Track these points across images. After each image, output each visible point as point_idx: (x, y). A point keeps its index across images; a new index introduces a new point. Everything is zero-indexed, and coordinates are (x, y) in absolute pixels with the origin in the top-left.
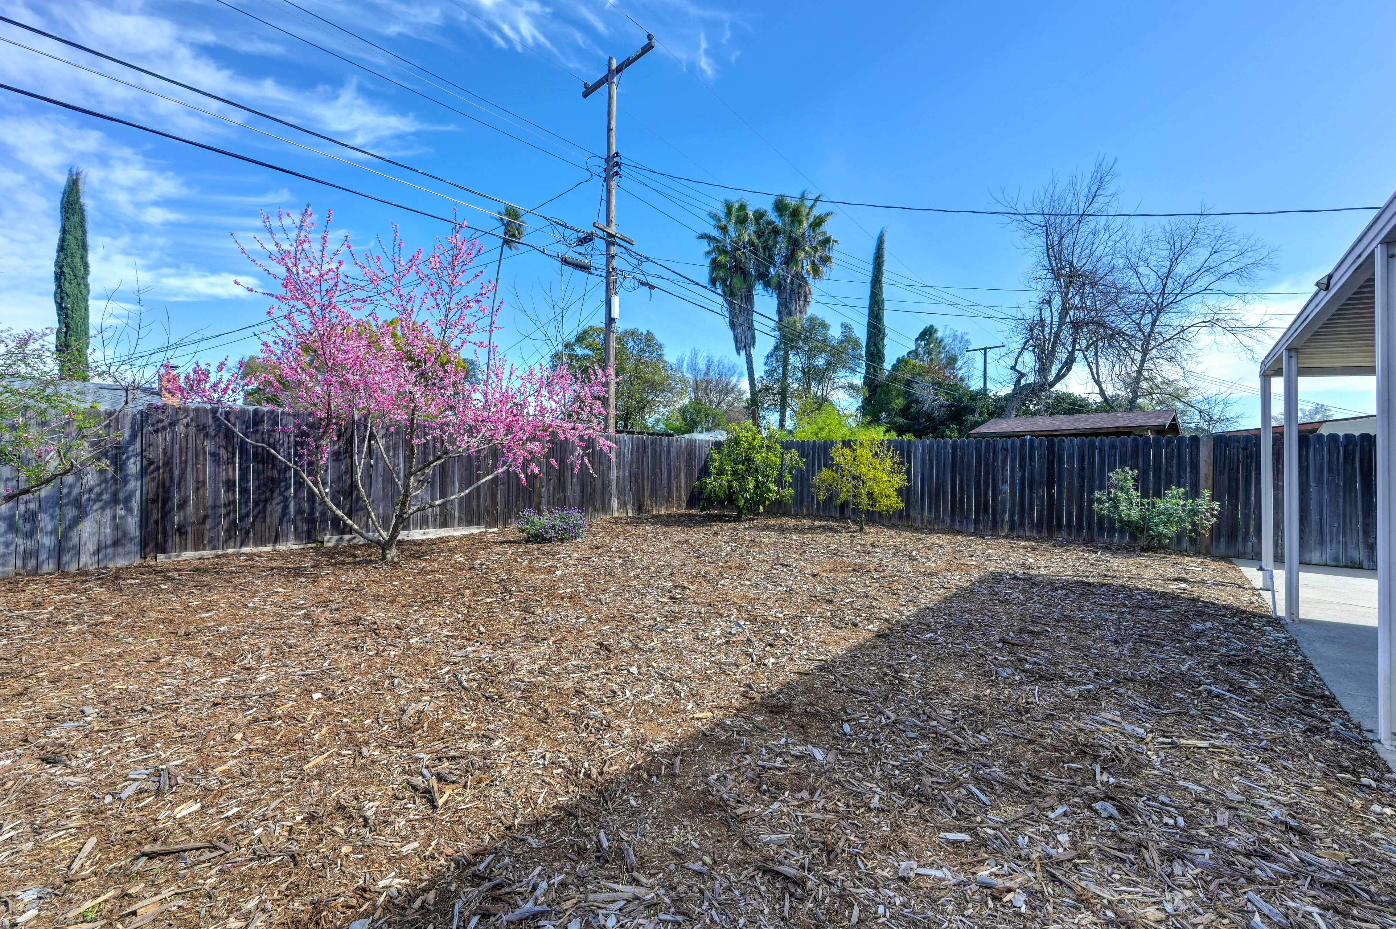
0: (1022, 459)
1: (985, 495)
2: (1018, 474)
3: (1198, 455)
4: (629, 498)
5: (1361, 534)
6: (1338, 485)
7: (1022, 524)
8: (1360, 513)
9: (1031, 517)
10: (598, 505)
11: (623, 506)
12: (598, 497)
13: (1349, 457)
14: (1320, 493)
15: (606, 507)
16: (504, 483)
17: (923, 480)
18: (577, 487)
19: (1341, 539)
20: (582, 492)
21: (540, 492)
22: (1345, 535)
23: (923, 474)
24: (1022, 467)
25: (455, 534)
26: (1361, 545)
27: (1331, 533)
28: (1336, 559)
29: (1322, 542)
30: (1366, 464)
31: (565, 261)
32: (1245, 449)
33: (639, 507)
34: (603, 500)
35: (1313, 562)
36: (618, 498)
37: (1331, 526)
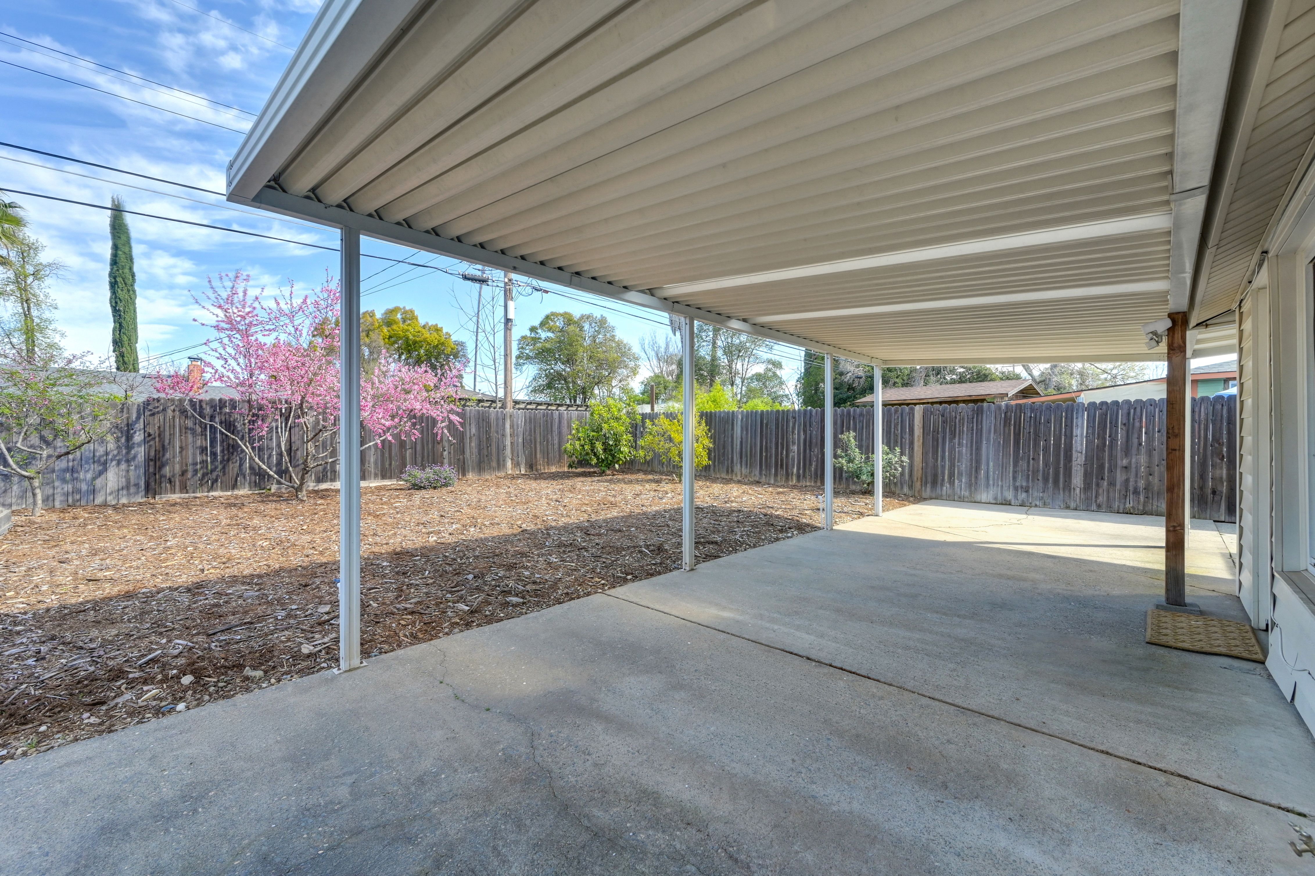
0: (805, 426)
1: (782, 454)
2: (802, 437)
3: (913, 421)
4: (523, 460)
5: (1011, 479)
6: (1000, 442)
7: (804, 476)
8: (1011, 463)
9: (810, 471)
10: (494, 464)
11: (517, 465)
12: (494, 458)
13: (1007, 421)
14: (988, 448)
15: (500, 465)
16: (411, 448)
17: (741, 442)
18: (475, 451)
19: (1000, 483)
20: (479, 454)
21: (442, 455)
22: (1002, 481)
23: (742, 438)
24: (805, 431)
25: (371, 485)
26: (1011, 487)
27: (994, 480)
28: (996, 499)
29: (988, 486)
30: (1017, 427)
31: (465, 278)
32: (943, 416)
33: (531, 466)
34: (498, 461)
35: (983, 501)
36: (512, 459)
37: (994, 473)
